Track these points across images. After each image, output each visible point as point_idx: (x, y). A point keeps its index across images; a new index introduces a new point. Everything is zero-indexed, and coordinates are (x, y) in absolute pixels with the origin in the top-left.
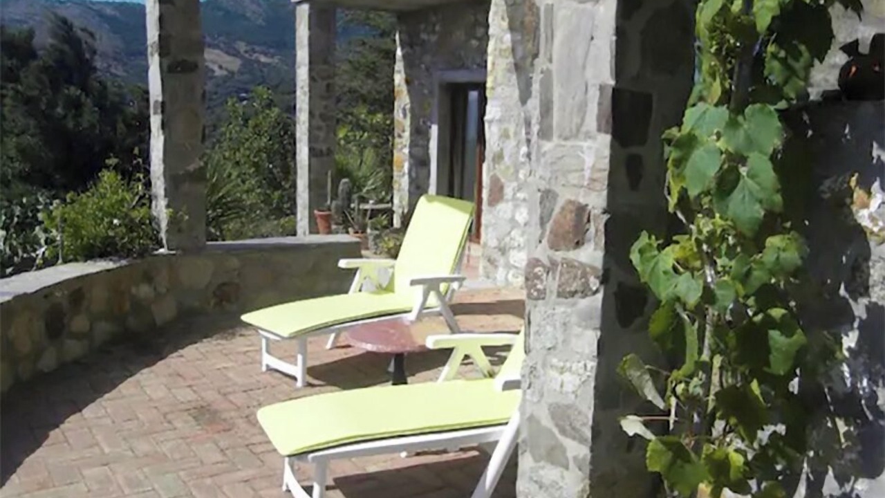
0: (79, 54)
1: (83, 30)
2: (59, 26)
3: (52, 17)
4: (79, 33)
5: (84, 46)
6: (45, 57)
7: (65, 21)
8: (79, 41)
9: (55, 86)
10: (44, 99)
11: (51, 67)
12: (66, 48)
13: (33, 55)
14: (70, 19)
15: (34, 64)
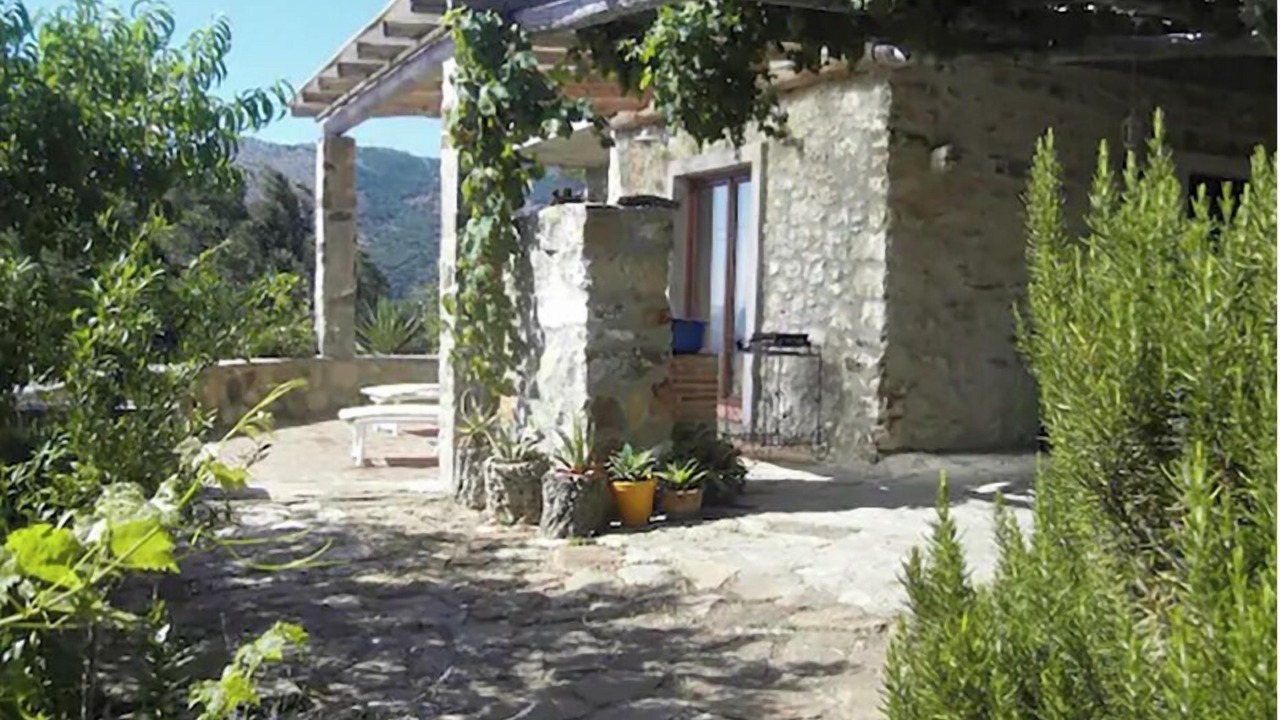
0: (294, 215)
1: (299, 186)
2: (270, 181)
3: (267, 173)
4: (296, 190)
5: (300, 205)
6: (258, 218)
7: (280, 177)
8: (294, 200)
9: (265, 247)
10: (252, 262)
11: (262, 227)
12: (279, 205)
13: (245, 216)
14: (285, 174)
15: (244, 224)
